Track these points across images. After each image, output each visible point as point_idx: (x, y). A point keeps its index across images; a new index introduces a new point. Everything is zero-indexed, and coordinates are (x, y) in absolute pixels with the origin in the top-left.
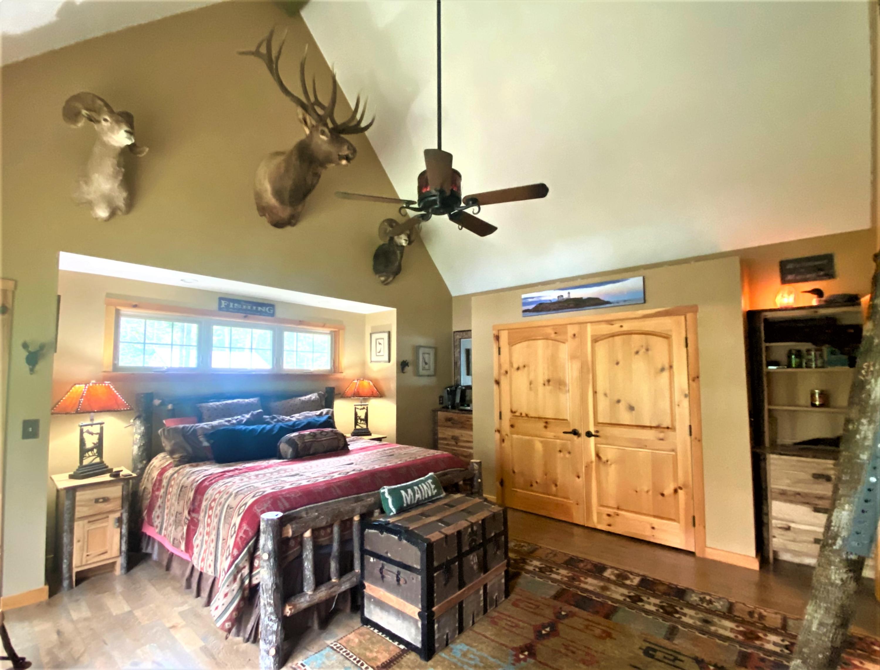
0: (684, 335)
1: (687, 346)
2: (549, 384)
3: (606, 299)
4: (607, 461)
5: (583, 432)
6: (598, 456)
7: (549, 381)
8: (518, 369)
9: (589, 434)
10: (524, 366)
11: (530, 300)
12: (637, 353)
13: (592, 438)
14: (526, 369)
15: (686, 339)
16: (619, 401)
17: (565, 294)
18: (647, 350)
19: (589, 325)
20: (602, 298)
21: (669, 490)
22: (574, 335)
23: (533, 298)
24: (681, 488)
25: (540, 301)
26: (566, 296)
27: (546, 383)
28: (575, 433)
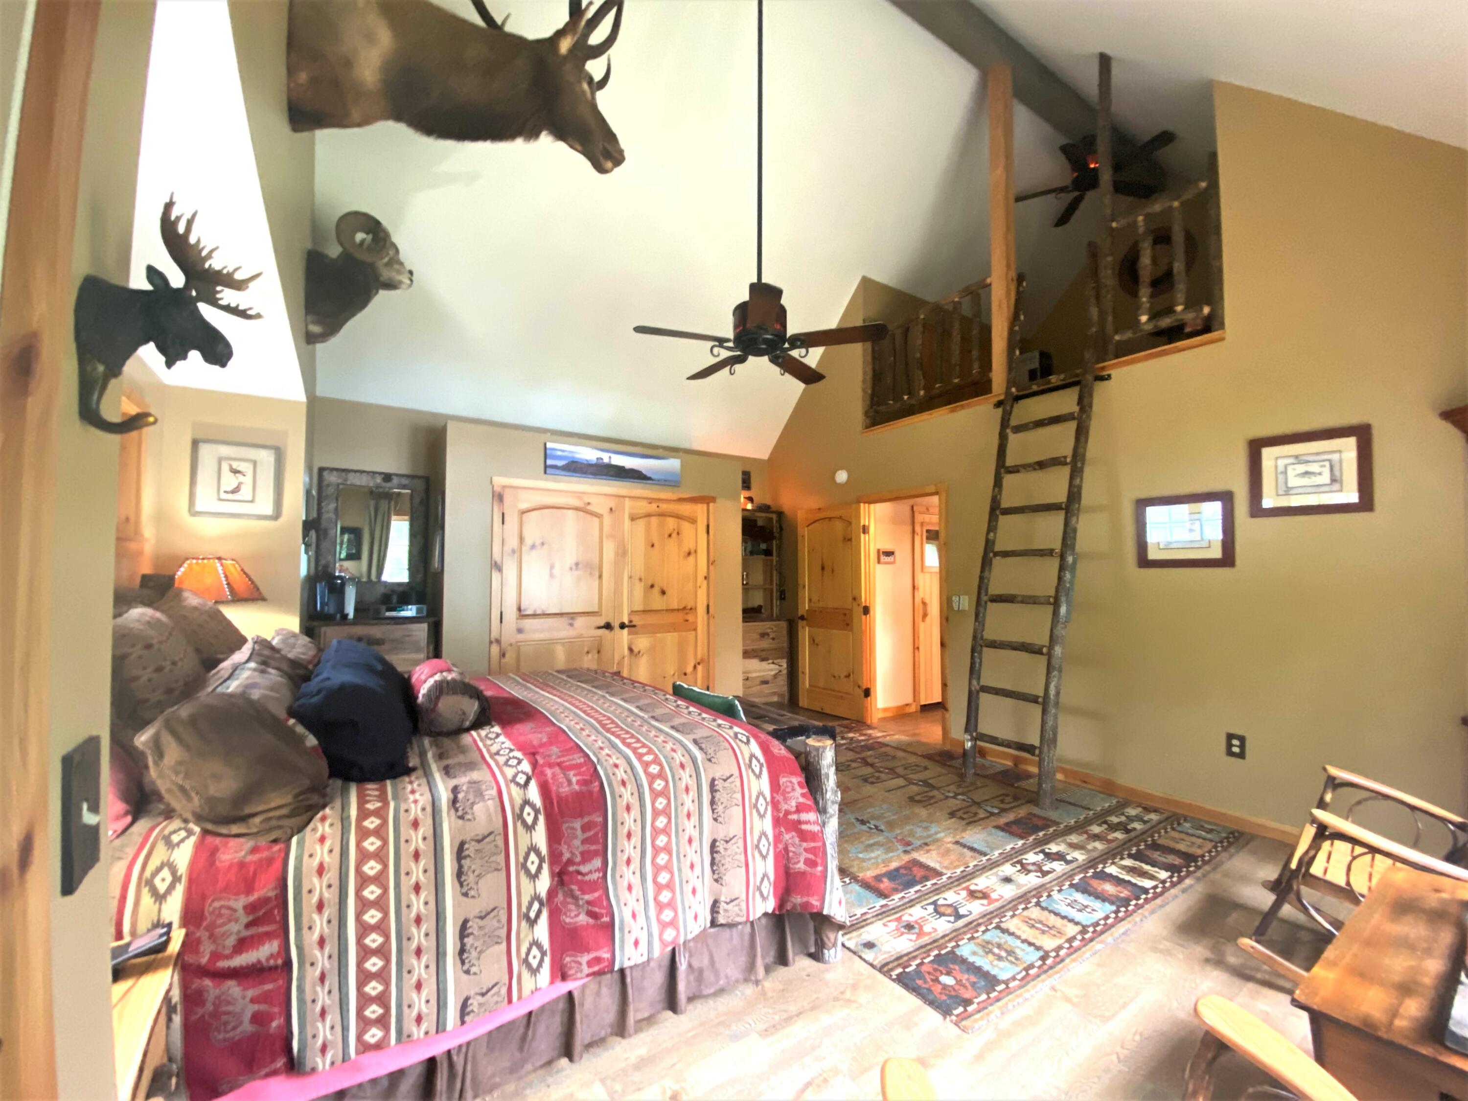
0: (705, 523)
1: (708, 532)
2: (577, 569)
3: (649, 475)
4: (639, 652)
5: (616, 625)
6: (631, 650)
7: (577, 564)
8: (533, 547)
9: (622, 626)
10: (543, 544)
11: (559, 453)
12: (670, 536)
13: (626, 631)
14: (545, 547)
15: (708, 526)
16: (652, 586)
17: (606, 458)
18: (678, 534)
19: (627, 499)
20: (644, 472)
21: (689, 669)
22: (611, 509)
23: (563, 451)
24: (699, 664)
25: (573, 457)
26: (606, 460)
27: (574, 567)
28: (608, 626)
